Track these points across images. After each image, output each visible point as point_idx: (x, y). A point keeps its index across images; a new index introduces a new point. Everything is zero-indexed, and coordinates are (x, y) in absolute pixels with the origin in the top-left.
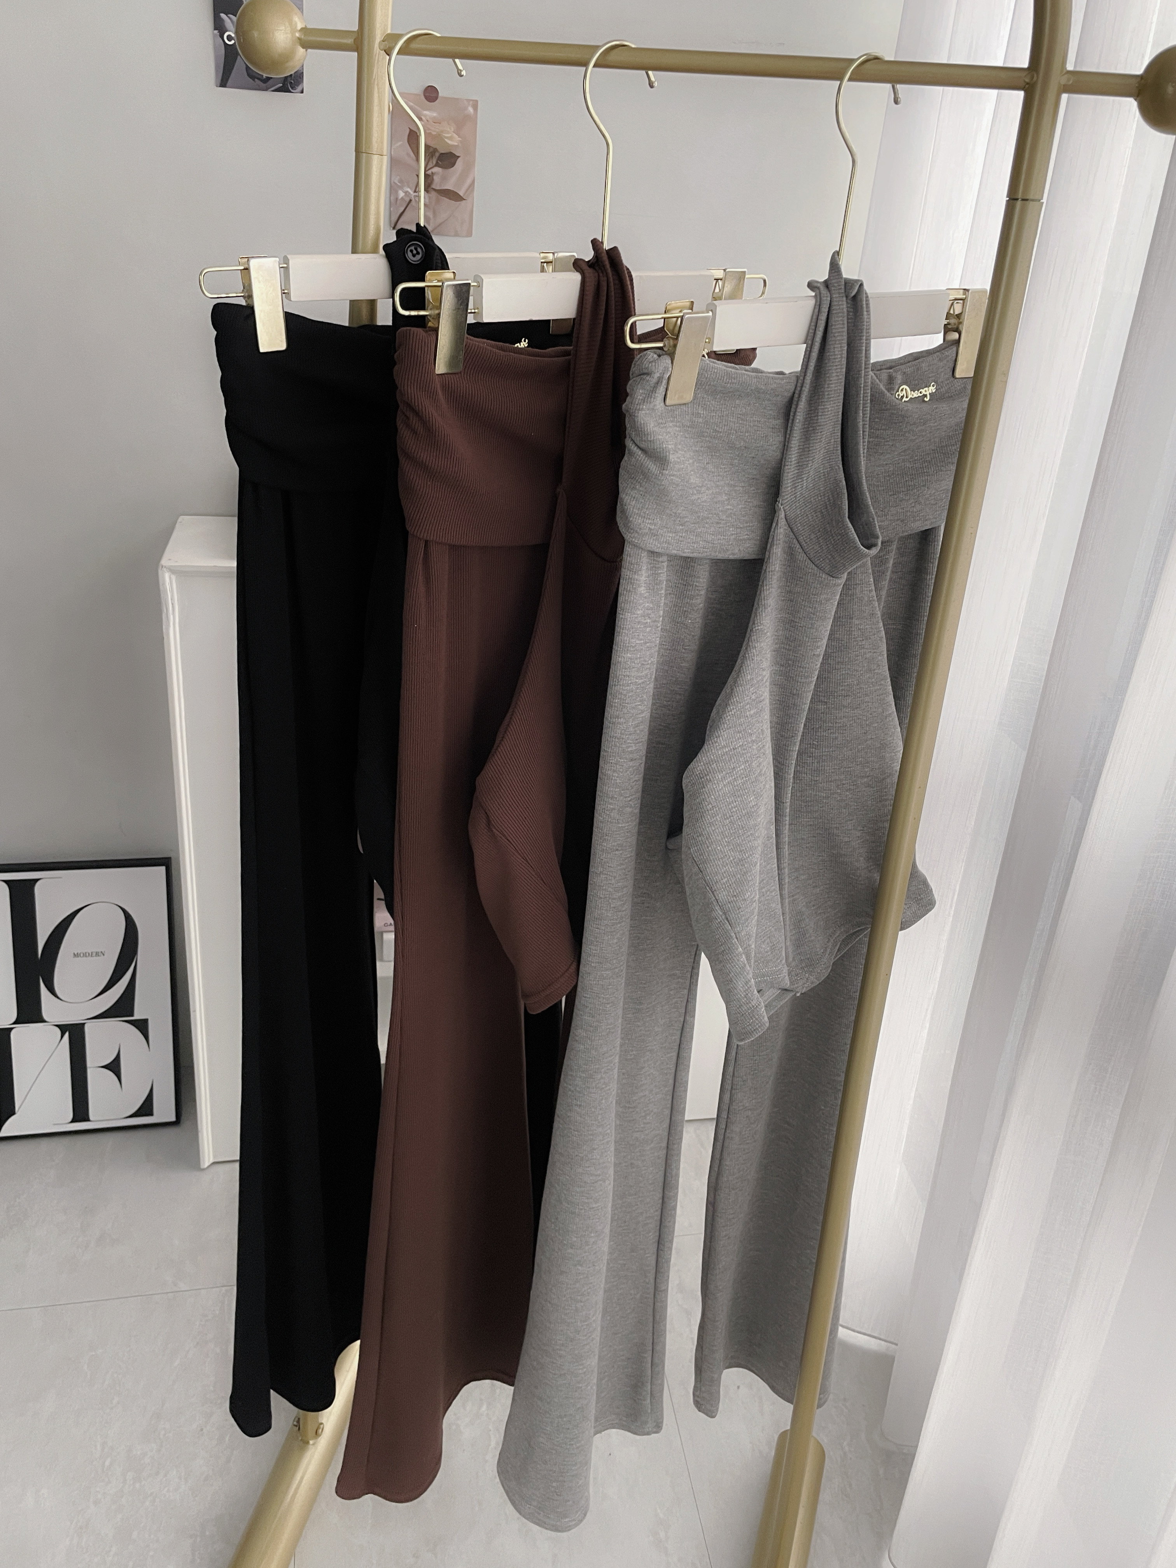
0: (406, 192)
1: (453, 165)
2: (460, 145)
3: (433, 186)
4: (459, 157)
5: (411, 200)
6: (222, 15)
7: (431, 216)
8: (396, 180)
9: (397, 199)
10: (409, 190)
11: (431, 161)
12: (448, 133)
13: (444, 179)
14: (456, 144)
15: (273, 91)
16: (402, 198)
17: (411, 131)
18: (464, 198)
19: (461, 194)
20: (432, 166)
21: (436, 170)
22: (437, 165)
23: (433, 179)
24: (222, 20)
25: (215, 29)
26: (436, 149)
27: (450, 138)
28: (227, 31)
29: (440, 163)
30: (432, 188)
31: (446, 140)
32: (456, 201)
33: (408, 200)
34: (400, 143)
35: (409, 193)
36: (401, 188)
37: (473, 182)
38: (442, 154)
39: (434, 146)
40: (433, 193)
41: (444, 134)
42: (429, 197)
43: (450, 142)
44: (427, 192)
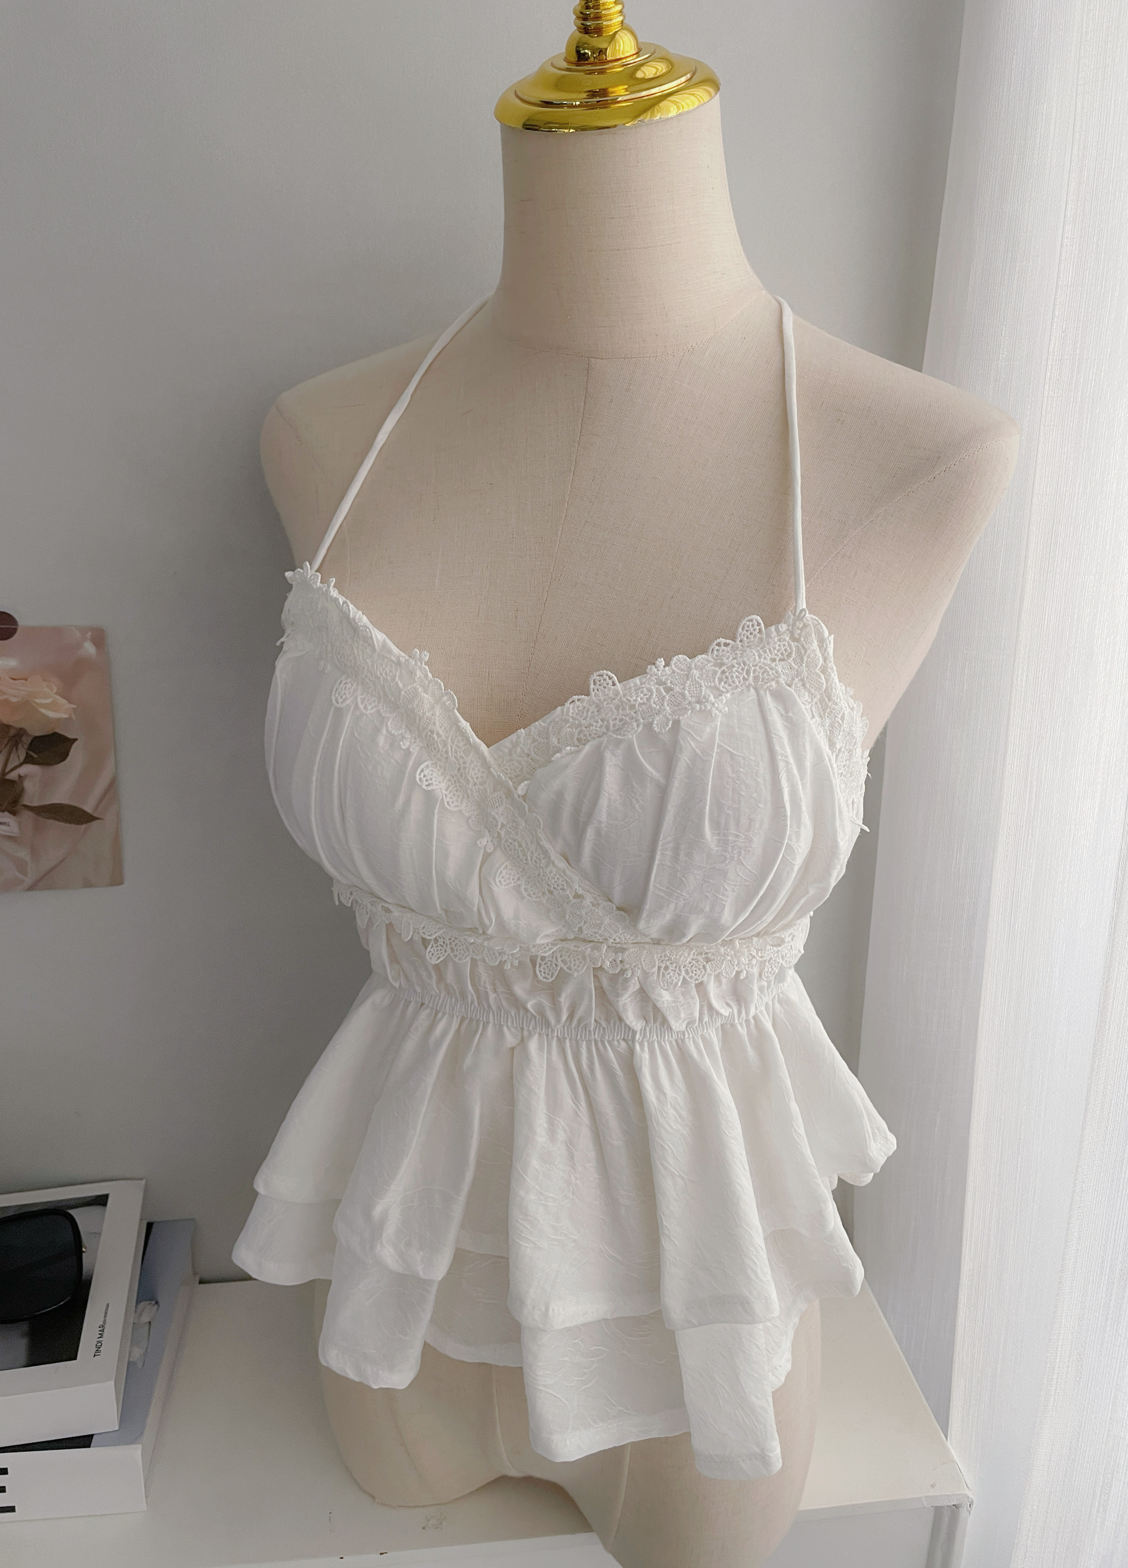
1: (64, 756)
2: (74, 717)
3: (26, 801)
4: (77, 739)
7: (28, 859)
11: (13, 756)
12: (47, 697)
13: (48, 784)
14: (66, 716)
18: (95, 815)
19: (88, 808)
20: (17, 763)
21: (27, 769)
22: (28, 760)
23: (23, 787)
26: (21, 729)
27: (48, 708)
29: (35, 756)
30: (26, 807)
31: (43, 711)
32: (79, 823)
37: (113, 784)
38: (37, 737)
39: (18, 725)
40: (27, 815)
41: (38, 701)
42: (20, 824)
43: (51, 714)
44: (14, 813)
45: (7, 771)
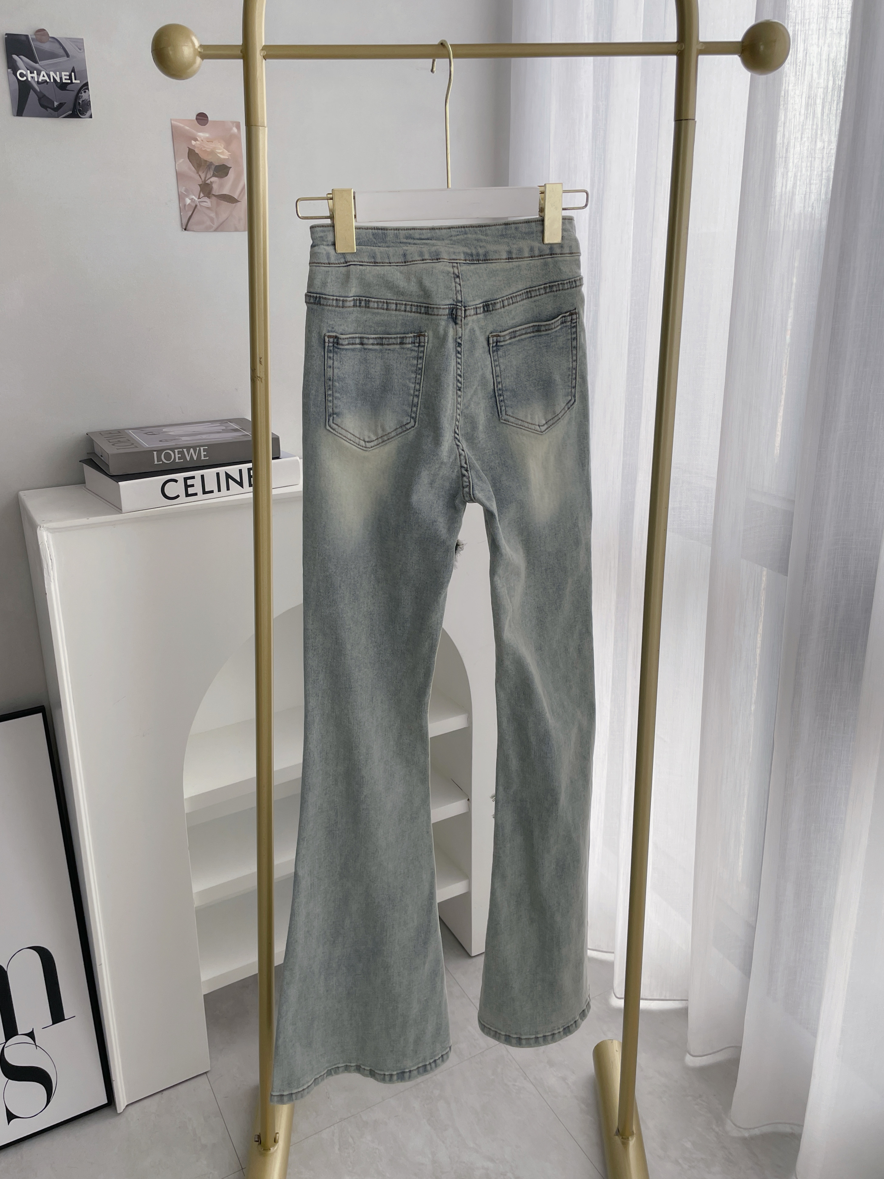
0: (192, 199)
1: (227, 174)
2: (230, 158)
3: (213, 193)
4: (230, 168)
5: (196, 206)
6: (15, 56)
7: (214, 217)
8: (182, 190)
9: (185, 205)
10: (194, 197)
11: (209, 173)
12: (220, 149)
13: (221, 186)
14: (227, 158)
15: (64, 118)
16: (189, 204)
17: (189, 149)
18: (238, 200)
19: (236, 196)
20: (211, 176)
21: (214, 179)
22: (214, 175)
23: (212, 187)
24: (15, 61)
25: (9, 68)
26: (212, 162)
27: (222, 153)
28: (20, 69)
29: (216, 174)
31: (219, 155)
32: (233, 203)
33: (194, 205)
34: (182, 160)
35: (194, 200)
36: (187, 196)
37: (244, 187)
38: (217, 166)
39: (210, 161)
40: (214, 198)
41: (217, 151)
42: (211, 202)
43: (222, 156)
44: (209, 198)
45: (207, 179)
